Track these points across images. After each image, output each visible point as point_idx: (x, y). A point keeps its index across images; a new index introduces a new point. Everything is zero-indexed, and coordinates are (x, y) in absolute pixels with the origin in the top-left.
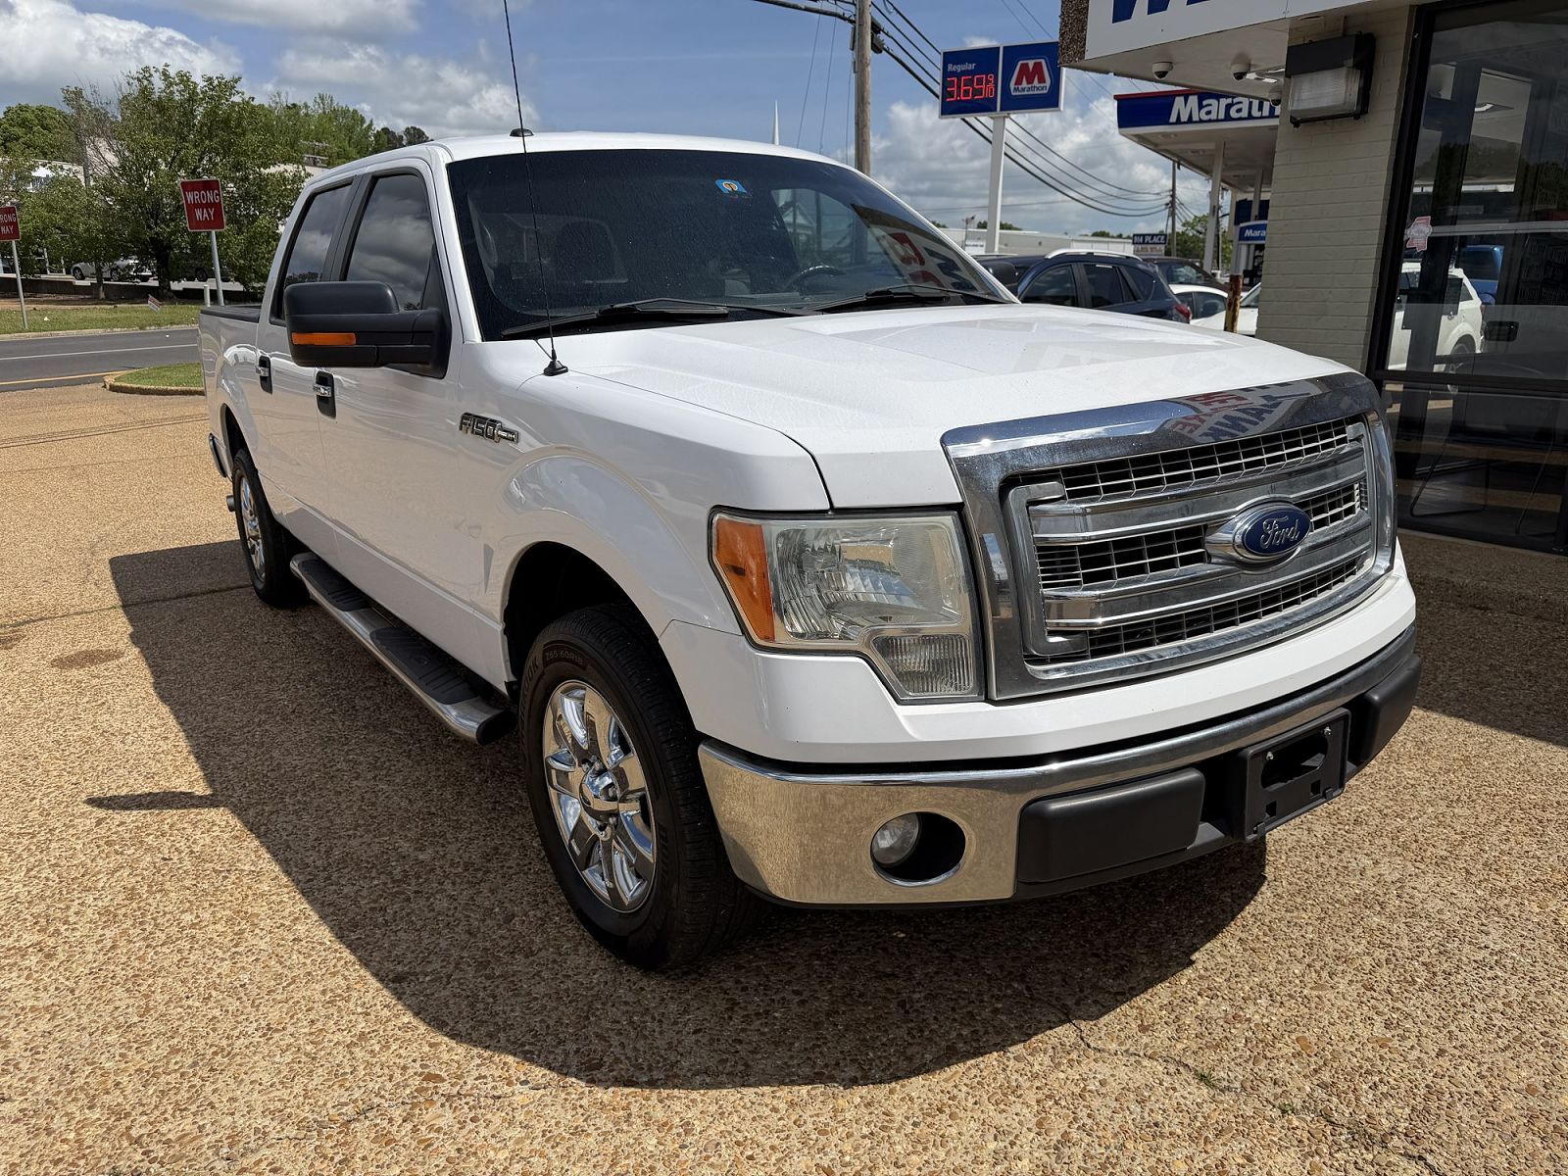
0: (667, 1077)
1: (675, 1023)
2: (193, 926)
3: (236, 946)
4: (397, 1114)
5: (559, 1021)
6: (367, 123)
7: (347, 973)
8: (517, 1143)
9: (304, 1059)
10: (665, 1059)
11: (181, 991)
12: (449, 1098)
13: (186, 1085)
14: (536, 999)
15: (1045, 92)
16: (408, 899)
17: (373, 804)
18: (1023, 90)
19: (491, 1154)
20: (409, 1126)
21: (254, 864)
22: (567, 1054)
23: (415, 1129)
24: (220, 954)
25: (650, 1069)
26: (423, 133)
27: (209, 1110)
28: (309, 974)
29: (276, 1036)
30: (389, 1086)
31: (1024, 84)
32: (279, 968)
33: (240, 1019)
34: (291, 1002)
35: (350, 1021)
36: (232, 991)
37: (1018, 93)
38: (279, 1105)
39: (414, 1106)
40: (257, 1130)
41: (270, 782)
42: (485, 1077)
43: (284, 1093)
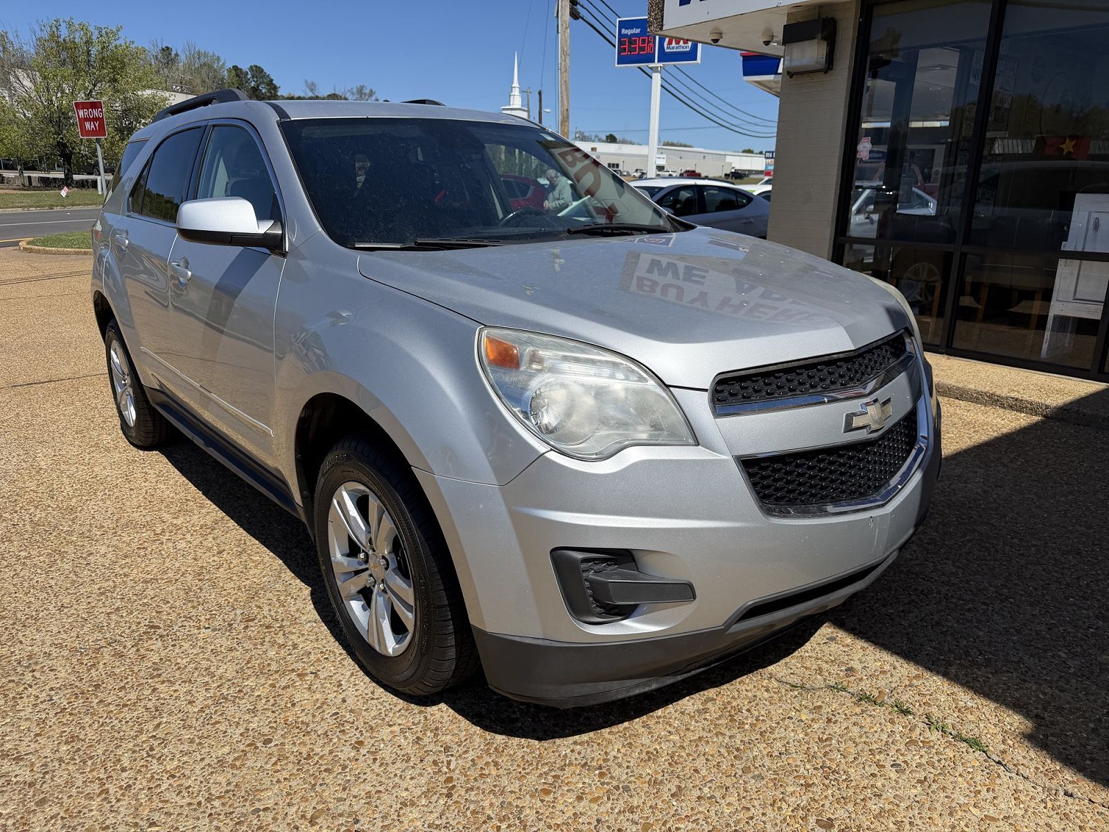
0: (291, 624)
1: (304, 600)
2: (26, 558)
3: (51, 567)
4: (129, 644)
5: (236, 600)
6: (223, 61)
7: (115, 579)
8: (195, 655)
9: (80, 620)
10: (292, 616)
11: (13, 589)
12: (161, 636)
13: (7, 633)
14: (226, 590)
15: (688, 50)
16: (162, 543)
17: (153, 495)
18: (673, 48)
19: (179, 661)
20: (135, 649)
21: (70, 526)
22: (235, 615)
23: (138, 650)
24: (39, 571)
25: (282, 620)
26: (263, 70)
27: (19, 644)
28: (93, 580)
29: (66, 610)
30: (127, 631)
31: (674, 44)
32: (75, 578)
33: (45, 602)
34: (78, 594)
35: (112, 602)
36: (43, 589)
37: (669, 50)
38: (60, 641)
39: (140, 640)
40: (45, 653)
41: (90, 483)
42: (185, 626)
43: (65, 636)
